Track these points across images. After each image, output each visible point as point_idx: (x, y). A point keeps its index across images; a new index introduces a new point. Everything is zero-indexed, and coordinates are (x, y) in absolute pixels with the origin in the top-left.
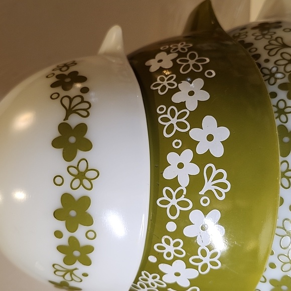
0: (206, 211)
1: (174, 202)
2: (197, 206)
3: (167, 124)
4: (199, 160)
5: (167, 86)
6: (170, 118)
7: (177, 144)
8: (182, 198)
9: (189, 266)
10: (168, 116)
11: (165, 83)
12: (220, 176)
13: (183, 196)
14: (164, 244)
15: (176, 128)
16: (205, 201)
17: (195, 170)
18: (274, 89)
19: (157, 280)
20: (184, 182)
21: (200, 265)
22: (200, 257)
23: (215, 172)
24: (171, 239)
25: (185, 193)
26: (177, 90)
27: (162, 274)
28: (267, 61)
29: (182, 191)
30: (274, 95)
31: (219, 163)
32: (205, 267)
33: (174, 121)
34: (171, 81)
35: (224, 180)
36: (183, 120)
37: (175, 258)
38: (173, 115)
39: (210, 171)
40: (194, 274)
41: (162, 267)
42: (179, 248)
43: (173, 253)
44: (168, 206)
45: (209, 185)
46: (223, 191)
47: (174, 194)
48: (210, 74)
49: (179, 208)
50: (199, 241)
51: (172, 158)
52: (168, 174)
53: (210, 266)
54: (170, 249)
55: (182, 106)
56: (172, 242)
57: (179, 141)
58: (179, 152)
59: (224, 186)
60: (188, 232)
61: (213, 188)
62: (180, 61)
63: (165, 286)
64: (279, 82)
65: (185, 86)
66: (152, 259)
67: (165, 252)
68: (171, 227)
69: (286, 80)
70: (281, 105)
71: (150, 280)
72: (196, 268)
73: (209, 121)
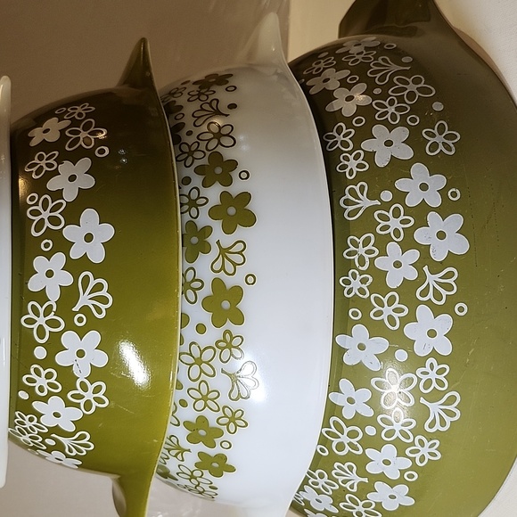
0: (81, 333)
1: (41, 320)
2: (70, 326)
3: (37, 219)
4: (73, 266)
5: (45, 167)
6: (42, 211)
7: (47, 245)
8: (51, 316)
9: (68, 404)
10: (39, 208)
11: (43, 163)
12: (99, 287)
13: (53, 313)
14: (34, 376)
15: (47, 224)
16: (80, 320)
17: (67, 279)
18: (189, 172)
19: (35, 422)
20: (54, 296)
21: (82, 402)
22: (80, 391)
23: (93, 282)
24: (41, 369)
25: (54, 309)
26: (56, 173)
27: (39, 415)
28: (190, 133)
29: (51, 306)
30: (187, 181)
31: (98, 270)
32: (88, 405)
33: (45, 215)
34: (51, 161)
35: (104, 293)
36: (56, 214)
37: (50, 394)
38: (45, 207)
39: (86, 280)
40: (77, 414)
41: (36, 405)
42: (52, 380)
43: (46, 387)
44: (35, 326)
45: (84, 300)
46: (103, 307)
47: (41, 310)
48: (102, 151)
49: (48, 329)
50: (76, 371)
51: (40, 263)
52: (34, 284)
53: (95, 404)
54: (41, 381)
55: (58, 194)
56: (43, 373)
57: (50, 241)
58: (48, 256)
59: (104, 300)
60: (61, 359)
61: (90, 304)
62: (70, 132)
63: (46, 430)
64: (197, 163)
65: (66, 168)
66: (23, 395)
67: (37, 385)
68: (40, 353)
69: (205, 161)
70: (194, 195)
71: (28, 424)
72: (78, 406)
73: (90, 216)
